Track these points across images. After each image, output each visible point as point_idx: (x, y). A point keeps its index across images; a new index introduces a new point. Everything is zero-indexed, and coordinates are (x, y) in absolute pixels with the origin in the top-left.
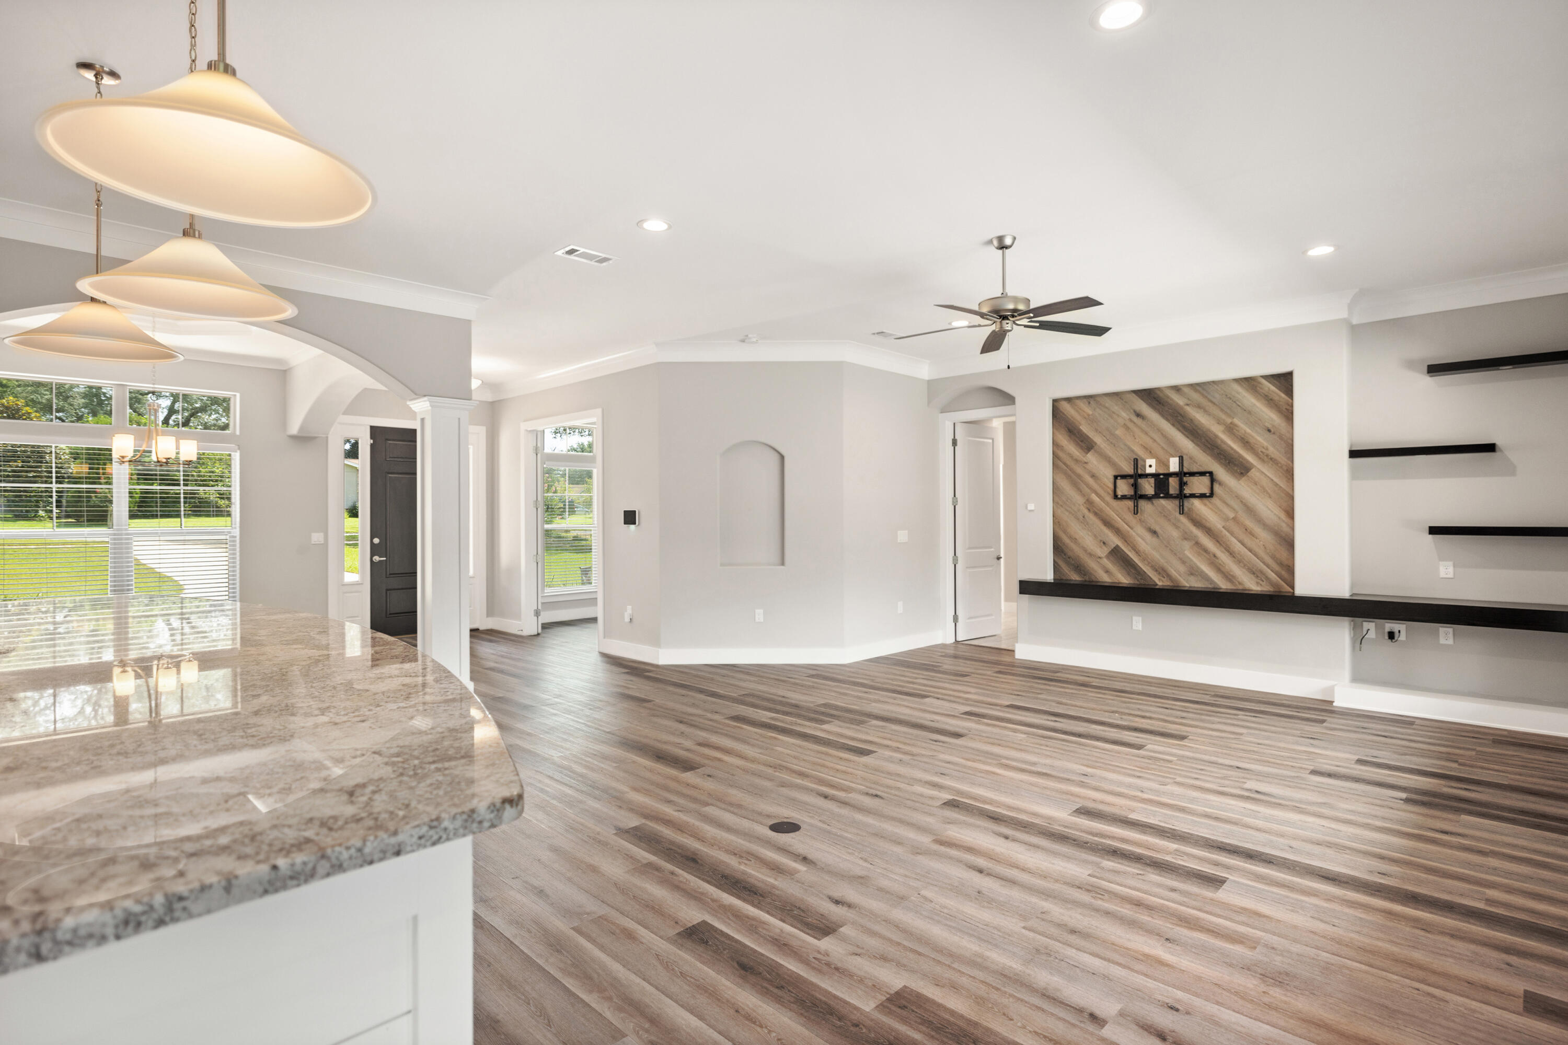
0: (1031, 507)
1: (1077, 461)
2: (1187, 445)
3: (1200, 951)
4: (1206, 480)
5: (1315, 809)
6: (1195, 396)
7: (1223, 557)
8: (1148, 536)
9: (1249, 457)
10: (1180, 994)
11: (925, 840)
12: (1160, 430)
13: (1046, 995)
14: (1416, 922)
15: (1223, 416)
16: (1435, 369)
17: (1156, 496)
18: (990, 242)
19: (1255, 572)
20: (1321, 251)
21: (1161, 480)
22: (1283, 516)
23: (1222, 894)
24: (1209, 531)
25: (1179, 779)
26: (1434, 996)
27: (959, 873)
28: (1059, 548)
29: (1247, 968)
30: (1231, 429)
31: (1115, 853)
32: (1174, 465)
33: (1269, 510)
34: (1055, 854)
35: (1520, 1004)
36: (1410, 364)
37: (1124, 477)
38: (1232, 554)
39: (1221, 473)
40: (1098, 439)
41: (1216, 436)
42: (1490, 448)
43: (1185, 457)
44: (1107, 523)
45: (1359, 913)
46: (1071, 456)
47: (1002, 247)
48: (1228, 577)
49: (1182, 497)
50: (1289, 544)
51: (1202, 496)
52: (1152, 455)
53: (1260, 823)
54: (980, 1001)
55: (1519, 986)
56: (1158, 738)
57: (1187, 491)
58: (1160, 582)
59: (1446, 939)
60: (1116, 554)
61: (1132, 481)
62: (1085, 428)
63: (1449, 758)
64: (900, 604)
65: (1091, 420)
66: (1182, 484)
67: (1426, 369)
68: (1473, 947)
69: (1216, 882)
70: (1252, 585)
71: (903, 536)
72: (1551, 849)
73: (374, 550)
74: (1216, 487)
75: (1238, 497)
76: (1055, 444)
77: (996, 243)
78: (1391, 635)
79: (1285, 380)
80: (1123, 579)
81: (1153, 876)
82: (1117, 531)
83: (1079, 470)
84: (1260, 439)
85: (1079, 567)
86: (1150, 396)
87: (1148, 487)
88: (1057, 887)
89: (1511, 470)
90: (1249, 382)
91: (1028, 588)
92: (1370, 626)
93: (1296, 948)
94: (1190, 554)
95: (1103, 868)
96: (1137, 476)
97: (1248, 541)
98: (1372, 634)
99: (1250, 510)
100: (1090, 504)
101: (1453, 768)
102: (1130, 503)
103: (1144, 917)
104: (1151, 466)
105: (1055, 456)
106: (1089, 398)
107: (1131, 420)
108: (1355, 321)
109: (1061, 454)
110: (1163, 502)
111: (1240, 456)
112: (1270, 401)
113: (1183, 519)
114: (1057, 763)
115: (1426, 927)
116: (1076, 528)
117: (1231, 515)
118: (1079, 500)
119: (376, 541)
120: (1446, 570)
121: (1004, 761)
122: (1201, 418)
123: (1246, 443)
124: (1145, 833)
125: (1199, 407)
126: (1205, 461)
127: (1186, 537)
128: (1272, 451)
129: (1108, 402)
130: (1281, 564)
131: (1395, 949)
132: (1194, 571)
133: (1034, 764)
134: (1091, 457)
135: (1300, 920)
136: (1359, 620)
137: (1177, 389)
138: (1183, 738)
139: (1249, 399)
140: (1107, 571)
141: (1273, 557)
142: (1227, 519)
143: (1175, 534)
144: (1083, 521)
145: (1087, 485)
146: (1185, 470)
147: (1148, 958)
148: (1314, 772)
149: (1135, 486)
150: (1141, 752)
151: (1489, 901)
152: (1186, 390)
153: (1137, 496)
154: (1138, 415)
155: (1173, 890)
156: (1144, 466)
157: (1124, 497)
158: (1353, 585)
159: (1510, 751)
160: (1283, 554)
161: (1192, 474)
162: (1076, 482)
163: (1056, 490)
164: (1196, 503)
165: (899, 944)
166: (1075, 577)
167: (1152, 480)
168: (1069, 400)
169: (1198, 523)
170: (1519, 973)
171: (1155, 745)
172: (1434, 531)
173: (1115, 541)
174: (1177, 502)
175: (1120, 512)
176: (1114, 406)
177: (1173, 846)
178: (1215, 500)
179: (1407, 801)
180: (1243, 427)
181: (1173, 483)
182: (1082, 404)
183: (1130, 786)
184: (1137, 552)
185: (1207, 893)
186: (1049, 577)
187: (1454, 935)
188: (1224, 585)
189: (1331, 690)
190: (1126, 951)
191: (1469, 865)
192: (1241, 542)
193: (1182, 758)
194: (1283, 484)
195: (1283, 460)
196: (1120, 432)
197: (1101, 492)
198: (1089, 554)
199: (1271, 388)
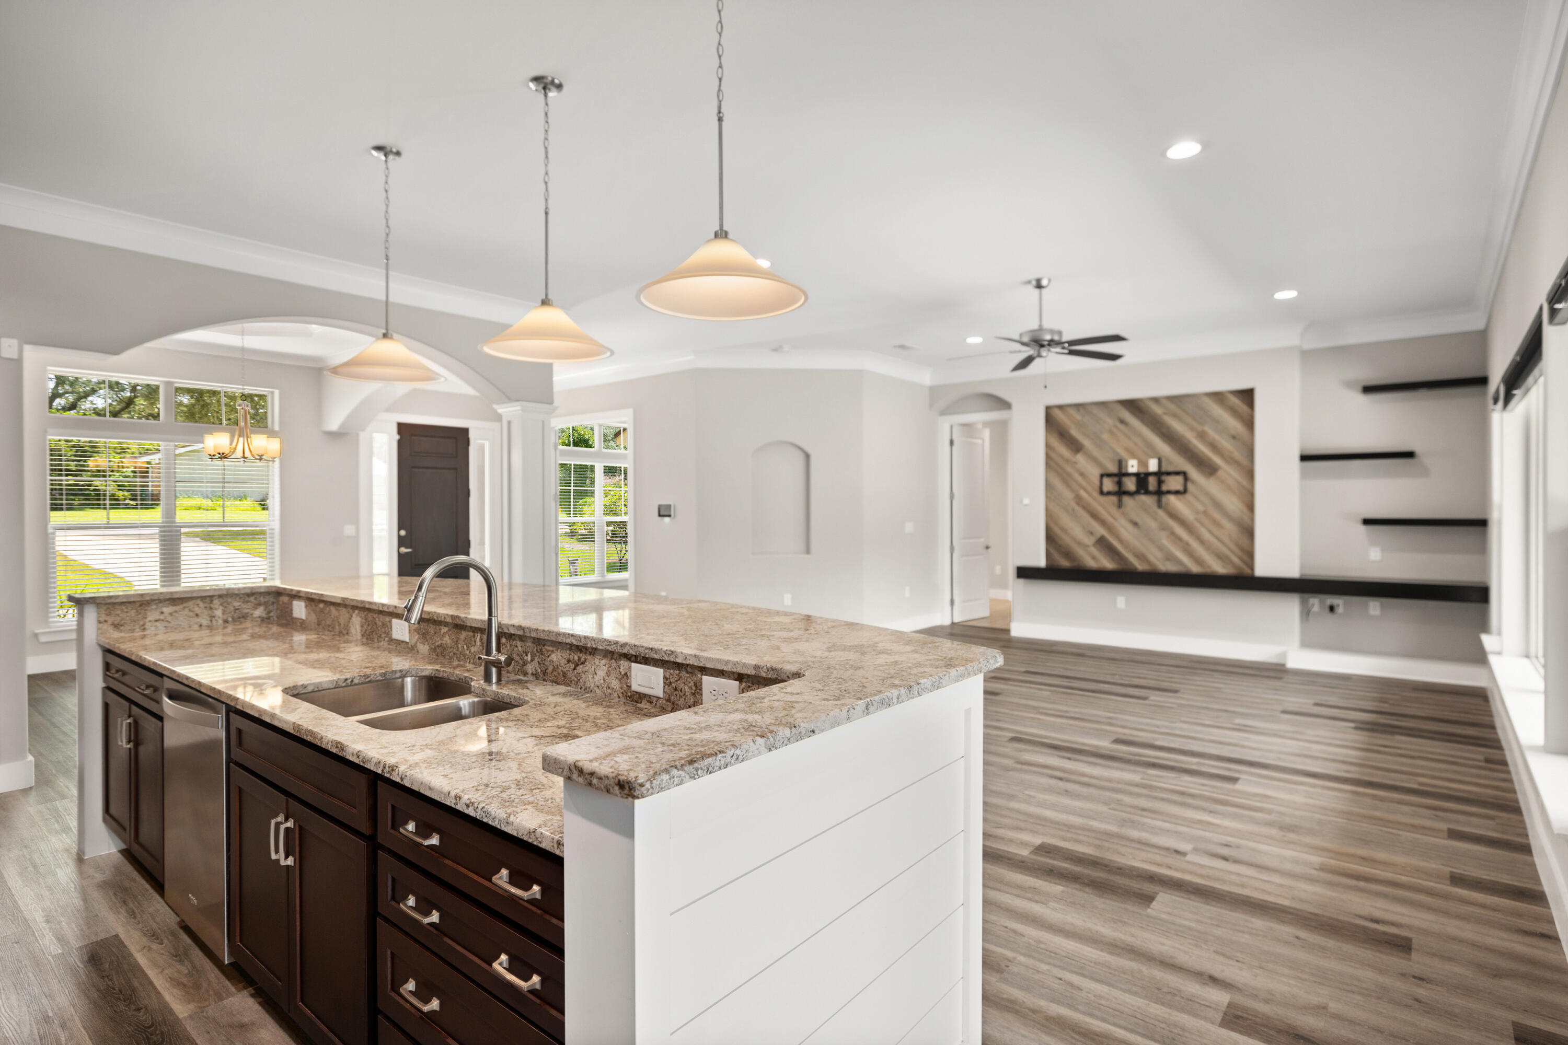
0: (1026, 501)
1: (1067, 461)
2: (1164, 448)
3: (1235, 817)
4: (1180, 479)
5: (1290, 735)
6: (1172, 407)
7: (1194, 544)
8: (1130, 527)
9: (1217, 460)
10: (1229, 839)
11: (1009, 762)
12: (1140, 435)
13: (1139, 842)
14: (1374, 797)
15: (1195, 424)
16: (1368, 389)
17: (1137, 492)
18: (1029, 282)
19: (1220, 557)
20: (1286, 295)
21: (1142, 479)
22: (1245, 509)
23: (1238, 786)
24: (1183, 522)
25: (1183, 719)
26: (1392, 833)
27: (1045, 781)
28: (1050, 538)
29: (1269, 824)
30: (1202, 436)
31: (1154, 765)
32: (1153, 466)
33: (1233, 504)
34: (1109, 767)
35: (1446, 835)
36: (1349, 384)
37: (1109, 475)
38: (1201, 541)
39: (1193, 473)
40: (1086, 442)
41: (1189, 442)
42: (1409, 455)
43: (1163, 460)
44: (1094, 516)
45: (1336, 793)
46: (1062, 456)
47: (1039, 286)
48: (1199, 561)
49: (1159, 493)
50: (1249, 532)
51: (1177, 493)
52: (1134, 456)
53: (1254, 745)
54: (1098, 847)
55: (1444, 826)
56: (1157, 693)
57: (1164, 488)
58: (1140, 566)
59: (1395, 805)
60: (1102, 543)
61: (1116, 479)
62: (1074, 432)
63: (1382, 700)
64: (907, 589)
65: (1080, 425)
66: (1160, 482)
67: (1360, 389)
68: (1413, 808)
69: (1234, 780)
70: (1219, 568)
71: (909, 527)
72: (1459, 754)
73: (402, 542)
74: (1190, 486)
75: (1207, 494)
76: (1048, 446)
77: (1034, 283)
78: (1332, 609)
79: (1248, 395)
80: (1108, 564)
81: (1187, 778)
82: (1103, 523)
83: (1069, 469)
84: (1226, 444)
85: (1068, 554)
86: (1133, 405)
87: (1130, 484)
88: (1120, 786)
89: (1425, 472)
90: (1217, 396)
91: (1024, 573)
92: (1315, 602)
93: (1298, 813)
94: (1166, 542)
95: (1148, 774)
96: (1120, 475)
97: (1216, 531)
98: (1316, 608)
99: (1218, 505)
100: (1078, 499)
101: (1385, 707)
102: (1114, 499)
103: (1190, 801)
104: (1133, 466)
105: (1048, 457)
106: (1079, 406)
107: (1116, 427)
108: (1307, 346)
109: (1053, 455)
110: (1143, 498)
111: (1210, 459)
112: (1234, 412)
113: (1161, 513)
114: (1086, 711)
115: (1381, 799)
116: (1066, 520)
117: (1201, 508)
118: (1068, 495)
119: (403, 533)
120: (1375, 554)
121: (1041, 710)
122: (1177, 426)
123: (1214, 447)
124: (1171, 753)
125: (1174, 416)
126: (1181, 463)
127: (1164, 527)
128: (1237, 455)
129: (1096, 411)
130: (1243, 550)
131: (1362, 811)
132: (1170, 557)
133: (1067, 712)
134: (1080, 458)
135: (1298, 799)
136: (1306, 596)
137: (1156, 400)
138: (1175, 691)
139: (1218, 411)
140: (1094, 558)
141: (1237, 545)
142: (1197, 512)
143: (1153, 525)
144: (1073, 514)
145: (1077, 482)
146: (1163, 469)
147: (1200, 822)
148: (1284, 712)
149: (1119, 484)
150: (1147, 702)
151: (1421, 784)
152: (1165, 402)
153: (1121, 493)
154: (1122, 422)
155: (1204, 785)
156: (1126, 466)
157: (1109, 493)
158: (1302, 567)
159: (1425, 695)
160: (1245, 541)
161: (1169, 474)
162: (1066, 479)
163: (1049, 486)
164: (1172, 499)
165: (1025, 821)
166: (1065, 563)
167: (1134, 479)
168: (1060, 407)
169: (1174, 516)
170: (1444, 820)
171: (1155, 697)
172: (1367, 522)
173: (1101, 531)
174: (1155, 498)
175: (1104, 507)
176: (1100, 413)
177: (1195, 760)
178: (1188, 496)
179: (1356, 728)
180: (1213, 434)
181: (1152, 481)
182: (1073, 412)
183: (1147, 724)
184: (1121, 541)
185: (1229, 786)
186: (1042, 562)
187: (1400, 802)
188: (1195, 569)
189: (1284, 655)
190: (1185, 819)
191: (1403, 764)
192: (1210, 532)
193: (1180, 705)
194: (1245, 483)
195: (1245, 462)
196: (1105, 436)
197: (1089, 489)
198: (1079, 543)
199: (1235, 401)
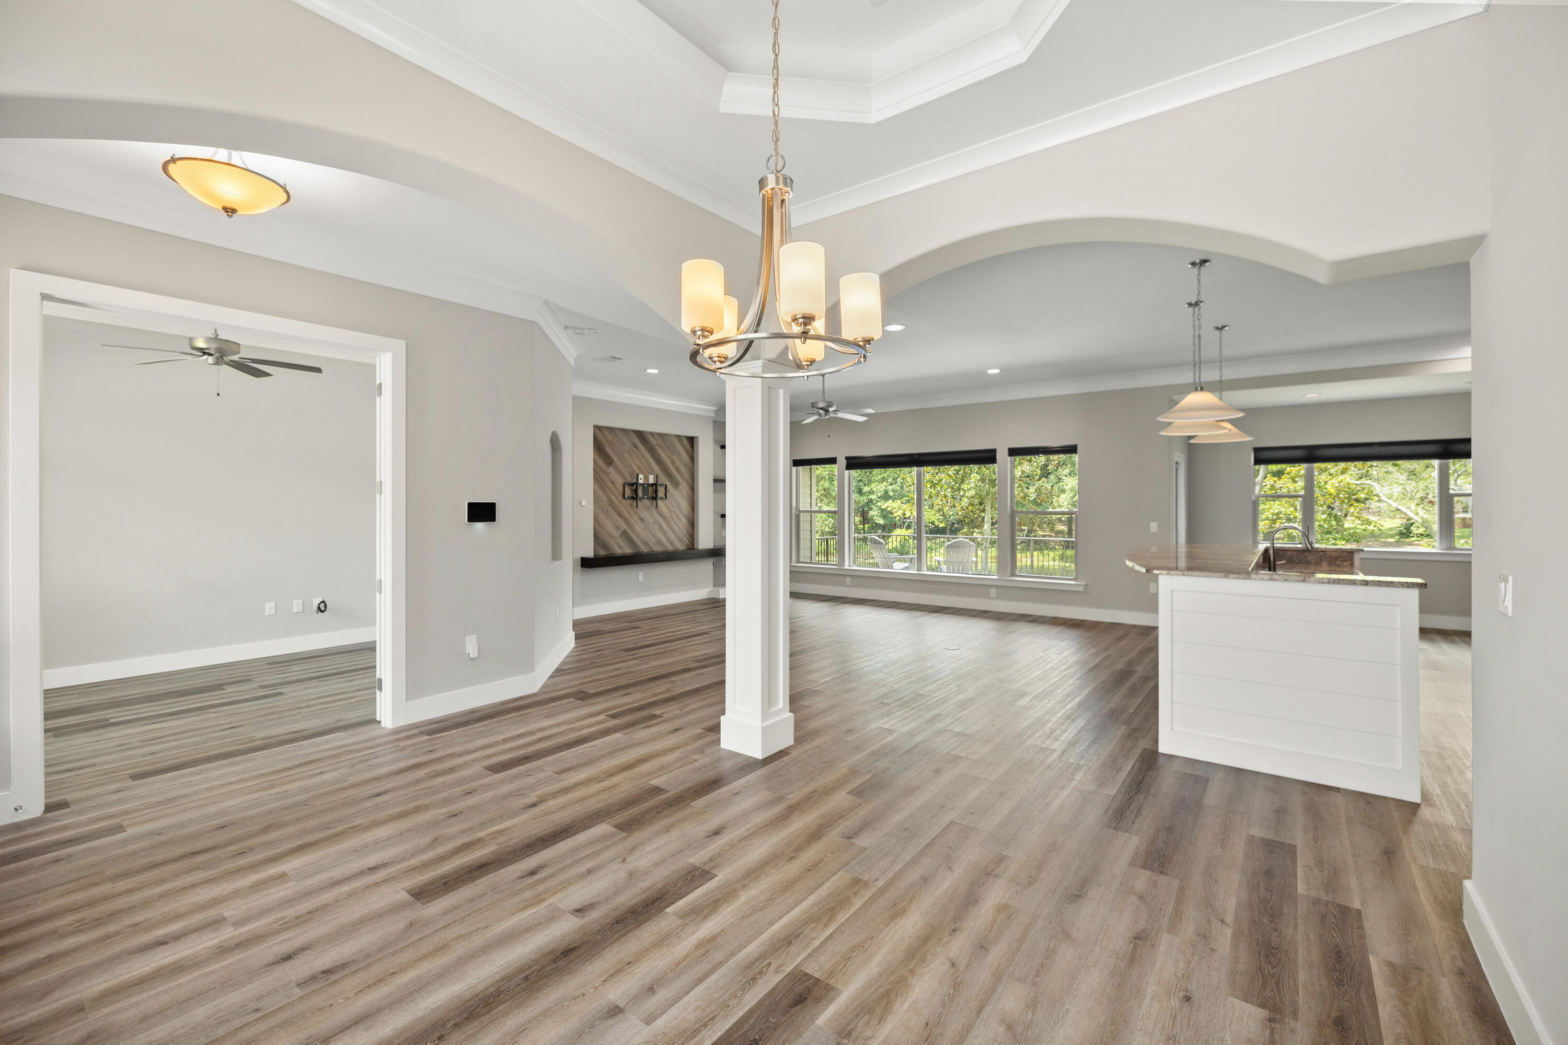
0: (584, 503)
1: (605, 474)
2: (656, 469)
4: (664, 490)
6: (660, 440)
7: (668, 532)
8: (641, 523)
9: (678, 478)
12: (644, 457)
15: (669, 455)
17: (643, 497)
19: (680, 539)
21: (646, 486)
22: (690, 510)
24: (665, 519)
28: (596, 533)
30: (673, 462)
32: (651, 479)
33: (685, 506)
37: (628, 484)
38: (672, 529)
39: (670, 486)
40: (615, 458)
41: (668, 465)
43: (656, 476)
44: (621, 516)
46: (602, 470)
48: (670, 542)
49: (654, 498)
50: (692, 524)
51: (662, 499)
52: (641, 472)
57: (656, 495)
58: (645, 551)
60: (625, 534)
61: (632, 488)
62: (608, 450)
65: (611, 444)
66: (654, 491)
70: (680, 547)
74: (668, 495)
75: (675, 501)
79: (693, 441)
80: (627, 550)
82: (626, 521)
83: (606, 479)
84: (684, 471)
85: (607, 547)
86: (640, 434)
87: (640, 492)
90: (678, 437)
91: (586, 563)
94: (657, 532)
96: (634, 485)
97: (678, 523)
99: (679, 507)
100: (611, 502)
102: (631, 502)
104: (641, 479)
106: (610, 429)
107: (631, 449)
109: (597, 469)
110: (646, 501)
111: (675, 477)
112: (687, 451)
113: (655, 512)
116: (604, 520)
117: (673, 510)
118: (605, 499)
122: (662, 454)
123: (677, 469)
125: (661, 447)
126: (664, 479)
127: (656, 522)
128: (687, 476)
129: (620, 434)
130: (692, 534)
132: (658, 543)
134: (611, 469)
137: (652, 434)
139: (679, 448)
140: (620, 547)
141: (687, 531)
142: (671, 513)
143: (651, 520)
144: (608, 515)
145: (611, 491)
146: (656, 483)
149: (634, 491)
152: (656, 436)
153: (634, 497)
154: (635, 446)
156: (638, 479)
157: (628, 497)
160: (690, 530)
161: (658, 486)
162: (604, 488)
163: (595, 496)
164: (660, 502)
166: (603, 554)
167: (641, 488)
168: (602, 429)
169: (661, 514)
173: (624, 527)
174: (652, 501)
175: (626, 507)
176: (623, 438)
178: (668, 502)
180: (678, 462)
181: (651, 490)
182: (608, 434)
184: (635, 532)
186: (592, 555)
188: (671, 549)
189: (712, 592)
192: (676, 524)
194: (690, 493)
195: (690, 481)
196: (626, 455)
197: (617, 494)
198: (611, 536)
199: (686, 442)
